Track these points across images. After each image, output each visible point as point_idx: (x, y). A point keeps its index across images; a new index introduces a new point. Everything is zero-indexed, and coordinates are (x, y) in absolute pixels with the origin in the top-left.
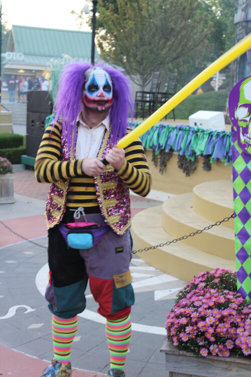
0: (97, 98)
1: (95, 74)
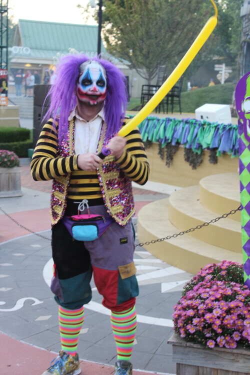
1: (90, 68)
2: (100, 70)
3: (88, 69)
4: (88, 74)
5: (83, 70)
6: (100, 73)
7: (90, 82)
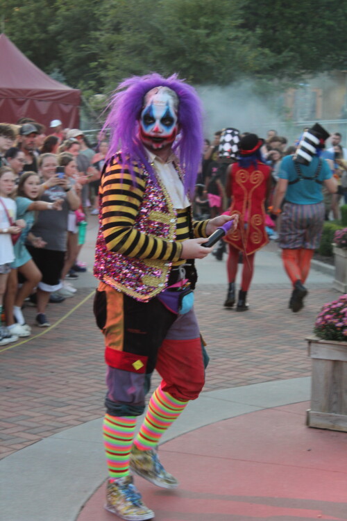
0: (153, 134)
1: (154, 100)
2: (167, 104)
3: (152, 103)
4: (150, 109)
5: (146, 103)
6: (166, 107)
7: (153, 120)
